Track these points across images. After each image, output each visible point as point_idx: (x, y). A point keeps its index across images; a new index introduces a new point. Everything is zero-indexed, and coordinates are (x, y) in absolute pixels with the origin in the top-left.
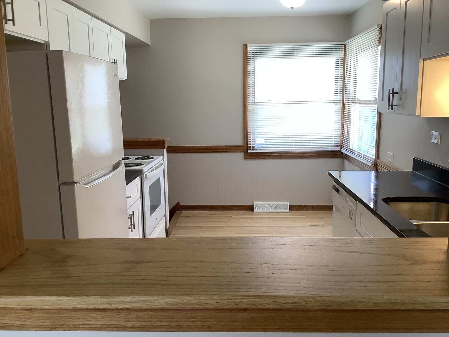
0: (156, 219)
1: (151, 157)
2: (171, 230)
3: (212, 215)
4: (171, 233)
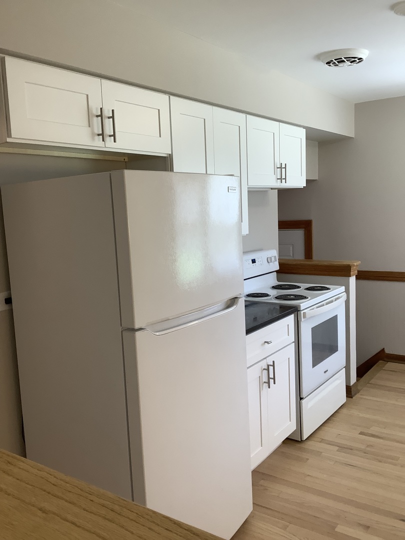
0: (325, 372)
1: (327, 287)
2: (359, 388)
4: (358, 391)
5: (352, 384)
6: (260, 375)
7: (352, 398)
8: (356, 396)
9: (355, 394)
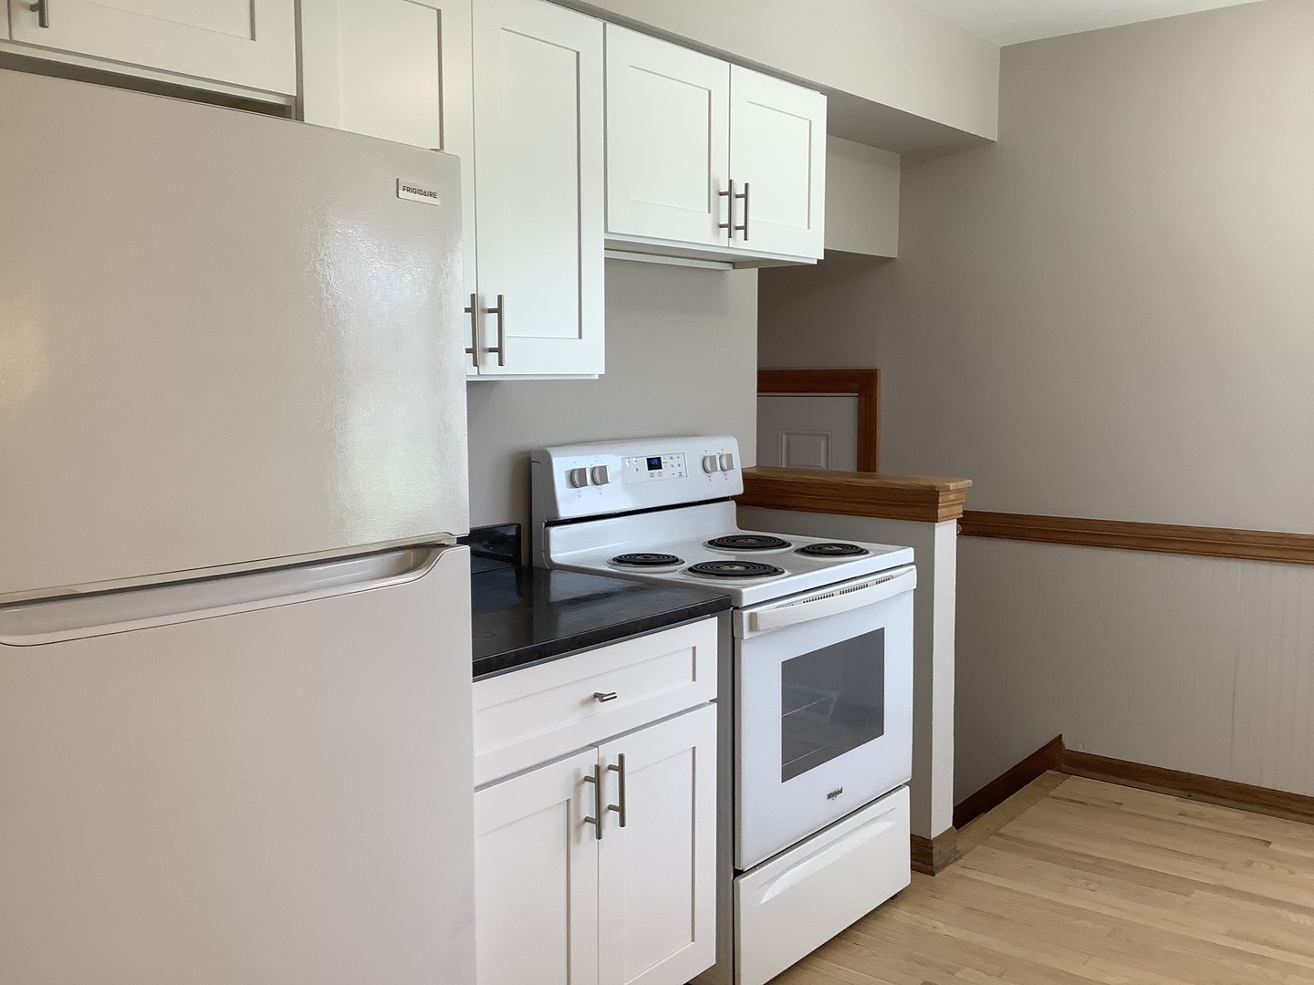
0: (830, 796)
1: (857, 547)
2: (959, 847)
3: (1183, 819)
4: (956, 856)
5: (935, 833)
6: (572, 797)
7: (933, 874)
8: (948, 869)
9: (945, 865)
